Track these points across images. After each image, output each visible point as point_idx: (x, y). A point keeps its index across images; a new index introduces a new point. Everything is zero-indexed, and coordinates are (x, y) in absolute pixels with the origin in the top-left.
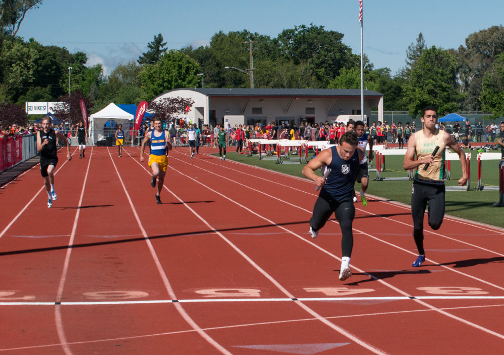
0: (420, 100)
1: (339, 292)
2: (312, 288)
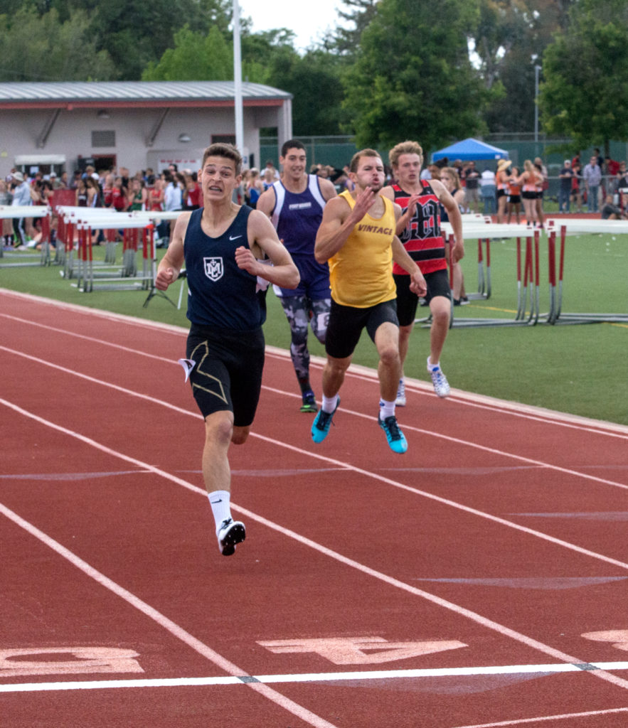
1: (368, 652)
2: (283, 643)
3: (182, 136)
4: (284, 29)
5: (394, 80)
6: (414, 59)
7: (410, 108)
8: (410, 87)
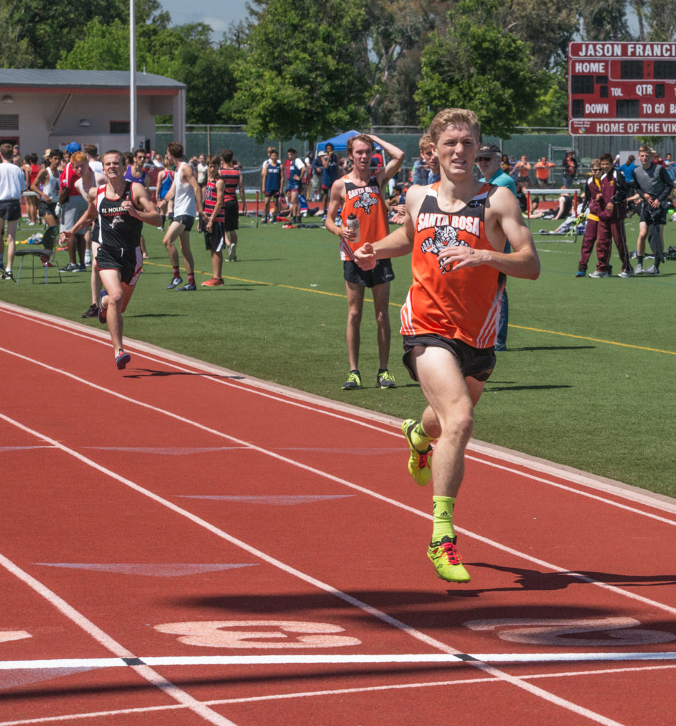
0: (274, 99)
3: (82, 121)
4: (200, 24)
5: (284, 74)
6: (302, 55)
7: (299, 100)
8: (298, 81)
